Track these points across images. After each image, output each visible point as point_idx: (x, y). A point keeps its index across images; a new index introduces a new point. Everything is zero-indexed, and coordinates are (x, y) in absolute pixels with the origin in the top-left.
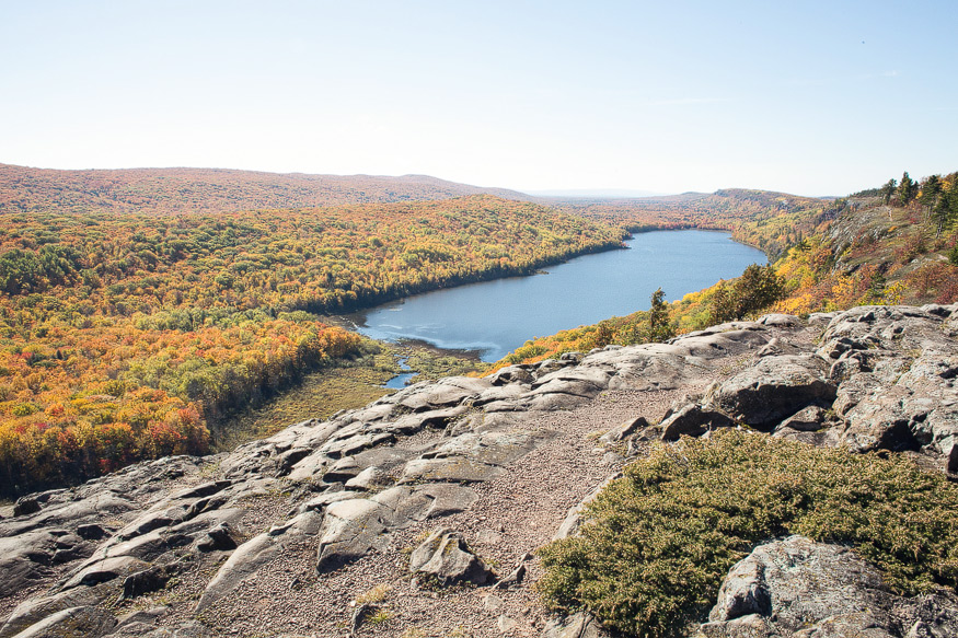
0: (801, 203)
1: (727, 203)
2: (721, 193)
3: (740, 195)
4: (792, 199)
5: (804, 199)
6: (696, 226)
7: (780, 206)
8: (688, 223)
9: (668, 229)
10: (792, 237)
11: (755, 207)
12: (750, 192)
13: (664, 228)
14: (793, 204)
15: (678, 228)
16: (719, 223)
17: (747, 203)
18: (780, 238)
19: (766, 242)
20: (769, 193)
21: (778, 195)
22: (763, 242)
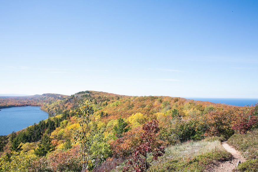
0: (65, 97)
1: (45, 98)
2: (44, 95)
3: (49, 95)
4: (62, 96)
5: (66, 96)
6: (30, 105)
7: (59, 98)
8: (28, 104)
9: (20, 106)
10: (57, 108)
11: (52, 98)
12: (52, 94)
13: (18, 106)
14: (62, 97)
15: (24, 106)
16: (38, 104)
17: (50, 98)
18: (55, 108)
19: (50, 110)
20: (57, 94)
21: (59, 95)
22: (49, 110)
